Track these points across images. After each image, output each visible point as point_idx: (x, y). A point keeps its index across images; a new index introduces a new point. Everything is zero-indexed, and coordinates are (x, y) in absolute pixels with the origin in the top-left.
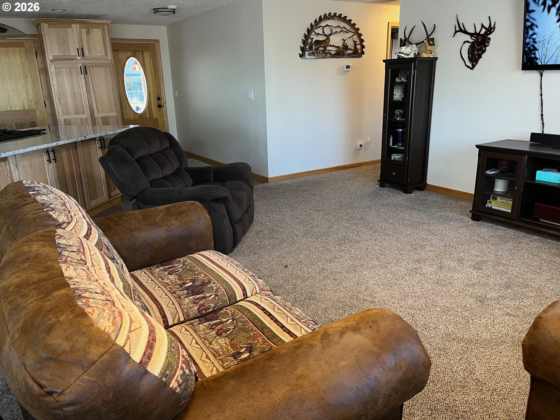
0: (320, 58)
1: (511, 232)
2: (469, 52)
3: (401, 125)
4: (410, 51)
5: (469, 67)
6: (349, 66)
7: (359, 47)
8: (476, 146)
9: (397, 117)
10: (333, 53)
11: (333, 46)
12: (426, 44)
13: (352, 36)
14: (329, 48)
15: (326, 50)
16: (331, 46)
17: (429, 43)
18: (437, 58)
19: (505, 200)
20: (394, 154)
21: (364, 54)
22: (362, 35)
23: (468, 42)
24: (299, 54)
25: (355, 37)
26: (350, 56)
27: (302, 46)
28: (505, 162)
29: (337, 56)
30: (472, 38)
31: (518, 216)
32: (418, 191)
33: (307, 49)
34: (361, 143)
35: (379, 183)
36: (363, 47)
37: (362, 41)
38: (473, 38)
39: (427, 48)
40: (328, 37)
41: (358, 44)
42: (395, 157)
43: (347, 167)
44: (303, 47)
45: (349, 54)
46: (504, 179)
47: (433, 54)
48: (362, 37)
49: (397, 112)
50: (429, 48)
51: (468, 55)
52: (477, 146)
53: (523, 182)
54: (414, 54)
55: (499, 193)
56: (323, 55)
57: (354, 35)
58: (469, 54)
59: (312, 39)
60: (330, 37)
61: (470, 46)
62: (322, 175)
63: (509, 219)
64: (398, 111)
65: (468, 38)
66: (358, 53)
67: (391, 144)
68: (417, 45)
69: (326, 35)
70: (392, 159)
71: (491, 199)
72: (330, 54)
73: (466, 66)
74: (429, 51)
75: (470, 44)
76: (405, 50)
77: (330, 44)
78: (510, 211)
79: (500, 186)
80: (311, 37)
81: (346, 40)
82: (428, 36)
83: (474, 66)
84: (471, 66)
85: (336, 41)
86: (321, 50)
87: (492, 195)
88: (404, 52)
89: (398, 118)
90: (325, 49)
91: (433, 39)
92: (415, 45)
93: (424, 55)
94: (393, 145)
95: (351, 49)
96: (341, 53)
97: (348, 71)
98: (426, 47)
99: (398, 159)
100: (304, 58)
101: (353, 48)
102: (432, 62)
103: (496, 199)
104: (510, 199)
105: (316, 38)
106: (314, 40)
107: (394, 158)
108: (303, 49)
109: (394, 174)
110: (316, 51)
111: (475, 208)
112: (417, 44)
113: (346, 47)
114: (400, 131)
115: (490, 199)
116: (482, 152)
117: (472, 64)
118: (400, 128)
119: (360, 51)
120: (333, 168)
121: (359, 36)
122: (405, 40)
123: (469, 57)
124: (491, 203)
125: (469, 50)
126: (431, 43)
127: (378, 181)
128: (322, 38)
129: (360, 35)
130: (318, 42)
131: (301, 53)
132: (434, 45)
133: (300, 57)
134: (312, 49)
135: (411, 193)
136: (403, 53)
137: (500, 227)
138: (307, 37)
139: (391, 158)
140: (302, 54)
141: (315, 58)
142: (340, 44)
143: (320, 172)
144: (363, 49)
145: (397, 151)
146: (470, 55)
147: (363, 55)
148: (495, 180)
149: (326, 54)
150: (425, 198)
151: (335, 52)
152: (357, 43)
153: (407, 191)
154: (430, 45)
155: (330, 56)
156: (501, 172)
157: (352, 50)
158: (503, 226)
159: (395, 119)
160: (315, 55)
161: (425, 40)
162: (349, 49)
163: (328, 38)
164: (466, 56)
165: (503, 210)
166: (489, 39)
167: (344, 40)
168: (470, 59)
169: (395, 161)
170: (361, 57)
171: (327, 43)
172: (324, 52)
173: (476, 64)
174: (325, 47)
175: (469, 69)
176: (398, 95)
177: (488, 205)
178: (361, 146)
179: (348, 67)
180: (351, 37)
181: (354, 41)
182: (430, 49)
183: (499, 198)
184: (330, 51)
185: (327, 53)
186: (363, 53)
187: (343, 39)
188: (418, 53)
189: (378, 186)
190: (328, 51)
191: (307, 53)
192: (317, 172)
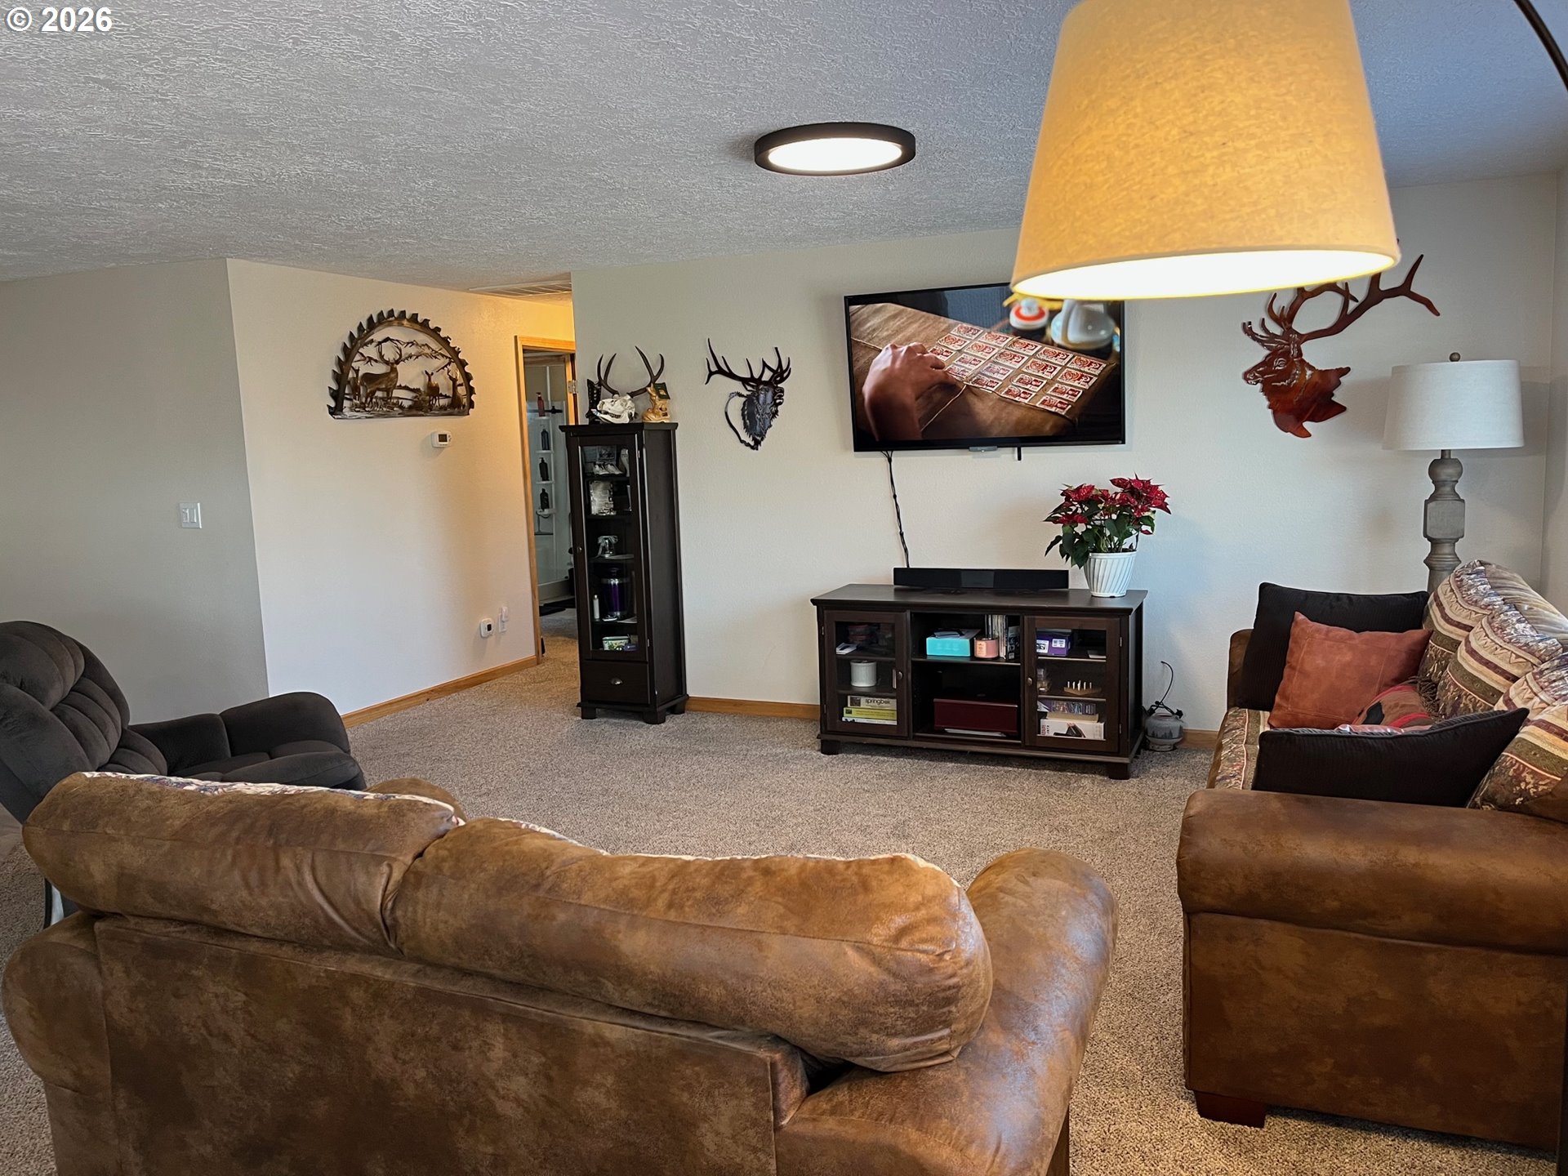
0: (379, 416)
1: (905, 765)
2: (743, 415)
3: (615, 570)
4: (622, 409)
5: (748, 445)
6: (446, 435)
7: (461, 391)
8: (812, 601)
9: (604, 551)
10: (406, 404)
11: (406, 388)
12: (651, 395)
13: (446, 366)
14: (396, 393)
15: (391, 398)
16: (400, 387)
17: (658, 393)
18: (677, 424)
19: (876, 704)
20: (607, 638)
21: (473, 408)
22: (467, 364)
23: (740, 395)
24: (329, 407)
25: (452, 367)
26: (444, 411)
27: (335, 387)
28: (860, 629)
29: (414, 412)
30: (746, 389)
31: (911, 730)
32: (675, 716)
33: (347, 394)
34: (485, 620)
35: (580, 708)
36: (471, 391)
37: (468, 377)
38: (749, 388)
39: (655, 404)
40: (393, 365)
41: (461, 385)
42: (611, 643)
43: (462, 684)
44: (337, 391)
45: (442, 408)
46: (869, 661)
47: (669, 416)
48: (467, 369)
49: (603, 541)
50: (659, 403)
51: (743, 421)
52: (814, 601)
53: (910, 662)
54: (630, 416)
55: (864, 690)
56: (385, 409)
57: (449, 364)
58: (744, 419)
59: (357, 371)
60: (398, 367)
61: (745, 402)
62: (413, 713)
63: (896, 738)
64: (606, 539)
65: (738, 386)
66: (459, 405)
67: (597, 616)
68: (632, 397)
69: (387, 363)
70: (607, 648)
71: (849, 705)
72: (401, 407)
73: (742, 441)
74: (661, 409)
75: (744, 399)
76: (610, 407)
77: (398, 384)
78: (895, 723)
79: (863, 676)
80: (354, 365)
81: (432, 374)
82: (654, 379)
83: (757, 443)
84: (752, 443)
85: (411, 375)
86: (381, 398)
87: (849, 697)
88: (609, 412)
89: (607, 556)
90: (388, 394)
91: (663, 386)
92: (629, 397)
93: (654, 419)
94: (603, 614)
95: (446, 397)
96: (424, 403)
97: (442, 448)
98: (654, 401)
99: (619, 647)
100: (340, 417)
101: (450, 394)
102: (667, 433)
103: (859, 705)
104: (884, 700)
105: (364, 369)
106: (360, 374)
107: (610, 647)
108: (337, 396)
109: (618, 683)
110: (369, 399)
111: (826, 727)
112: (632, 395)
113: (433, 391)
114: (615, 584)
115: (846, 706)
116: (825, 612)
117: (754, 439)
118: (614, 578)
119: (465, 400)
120: (432, 691)
121: (461, 367)
122: (600, 384)
123: (745, 423)
124: (850, 712)
125: (743, 410)
126: (662, 393)
127: (579, 705)
128: (378, 369)
129: (462, 364)
130: (369, 378)
131: (333, 404)
132: (667, 397)
133: (331, 414)
134: (359, 395)
135: (664, 722)
136: (606, 413)
137: (882, 758)
138: (344, 364)
139: (603, 647)
140: (336, 407)
141: (367, 417)
142: (419, 383)
143: (403, 704)
144: (471, 395)
145: (615, 630)
146: (748, 421)
147: (471, 409)
148: (850, 666)
149: (390, 407)
150: (699, 726)
151: (410, 403)
152: (458, 383)
153: (654, 719)
154: (661, 397)
155: (401, 411)
156: (859, 648)
157: (449, 397)
158: (884, 755)
159: (600, 556)
160: (367, 409)
161: (649, 386)
162: (441, 395)
163: (394, 370)
164: (738, 423)
165: (876, 722)
166: (782, 391)
167: (429, 376)
168: (749, 429)
169: (612, 652)
170: (468, 414)
171: (392, 380)
172: (388, 403)
173: (762, 439)
174: (388, 391)
175: (748, 448)
176: (600, 501)
177: (847, 717)
178: (489, 627)
179: (443, 438)
180: (443, 368)
181: (451, 378)
182: (663, 407)
183: (863, 700)
184: (400, 401)
185: (393, 404)
186: (471, 404)
187: (426, 372)
188: (635, 413)
189: (580, 718)
190: (395, 401)
191: (346, 403)
192: (395, 707)
